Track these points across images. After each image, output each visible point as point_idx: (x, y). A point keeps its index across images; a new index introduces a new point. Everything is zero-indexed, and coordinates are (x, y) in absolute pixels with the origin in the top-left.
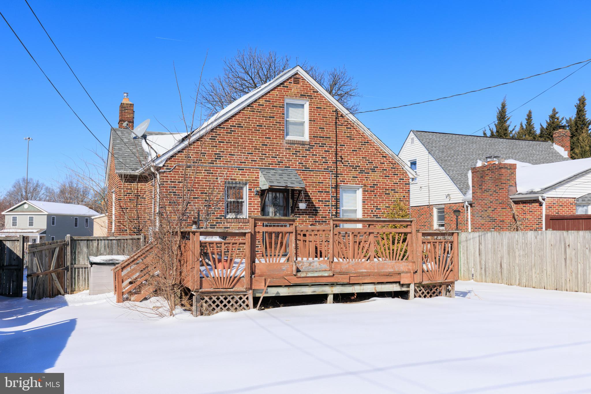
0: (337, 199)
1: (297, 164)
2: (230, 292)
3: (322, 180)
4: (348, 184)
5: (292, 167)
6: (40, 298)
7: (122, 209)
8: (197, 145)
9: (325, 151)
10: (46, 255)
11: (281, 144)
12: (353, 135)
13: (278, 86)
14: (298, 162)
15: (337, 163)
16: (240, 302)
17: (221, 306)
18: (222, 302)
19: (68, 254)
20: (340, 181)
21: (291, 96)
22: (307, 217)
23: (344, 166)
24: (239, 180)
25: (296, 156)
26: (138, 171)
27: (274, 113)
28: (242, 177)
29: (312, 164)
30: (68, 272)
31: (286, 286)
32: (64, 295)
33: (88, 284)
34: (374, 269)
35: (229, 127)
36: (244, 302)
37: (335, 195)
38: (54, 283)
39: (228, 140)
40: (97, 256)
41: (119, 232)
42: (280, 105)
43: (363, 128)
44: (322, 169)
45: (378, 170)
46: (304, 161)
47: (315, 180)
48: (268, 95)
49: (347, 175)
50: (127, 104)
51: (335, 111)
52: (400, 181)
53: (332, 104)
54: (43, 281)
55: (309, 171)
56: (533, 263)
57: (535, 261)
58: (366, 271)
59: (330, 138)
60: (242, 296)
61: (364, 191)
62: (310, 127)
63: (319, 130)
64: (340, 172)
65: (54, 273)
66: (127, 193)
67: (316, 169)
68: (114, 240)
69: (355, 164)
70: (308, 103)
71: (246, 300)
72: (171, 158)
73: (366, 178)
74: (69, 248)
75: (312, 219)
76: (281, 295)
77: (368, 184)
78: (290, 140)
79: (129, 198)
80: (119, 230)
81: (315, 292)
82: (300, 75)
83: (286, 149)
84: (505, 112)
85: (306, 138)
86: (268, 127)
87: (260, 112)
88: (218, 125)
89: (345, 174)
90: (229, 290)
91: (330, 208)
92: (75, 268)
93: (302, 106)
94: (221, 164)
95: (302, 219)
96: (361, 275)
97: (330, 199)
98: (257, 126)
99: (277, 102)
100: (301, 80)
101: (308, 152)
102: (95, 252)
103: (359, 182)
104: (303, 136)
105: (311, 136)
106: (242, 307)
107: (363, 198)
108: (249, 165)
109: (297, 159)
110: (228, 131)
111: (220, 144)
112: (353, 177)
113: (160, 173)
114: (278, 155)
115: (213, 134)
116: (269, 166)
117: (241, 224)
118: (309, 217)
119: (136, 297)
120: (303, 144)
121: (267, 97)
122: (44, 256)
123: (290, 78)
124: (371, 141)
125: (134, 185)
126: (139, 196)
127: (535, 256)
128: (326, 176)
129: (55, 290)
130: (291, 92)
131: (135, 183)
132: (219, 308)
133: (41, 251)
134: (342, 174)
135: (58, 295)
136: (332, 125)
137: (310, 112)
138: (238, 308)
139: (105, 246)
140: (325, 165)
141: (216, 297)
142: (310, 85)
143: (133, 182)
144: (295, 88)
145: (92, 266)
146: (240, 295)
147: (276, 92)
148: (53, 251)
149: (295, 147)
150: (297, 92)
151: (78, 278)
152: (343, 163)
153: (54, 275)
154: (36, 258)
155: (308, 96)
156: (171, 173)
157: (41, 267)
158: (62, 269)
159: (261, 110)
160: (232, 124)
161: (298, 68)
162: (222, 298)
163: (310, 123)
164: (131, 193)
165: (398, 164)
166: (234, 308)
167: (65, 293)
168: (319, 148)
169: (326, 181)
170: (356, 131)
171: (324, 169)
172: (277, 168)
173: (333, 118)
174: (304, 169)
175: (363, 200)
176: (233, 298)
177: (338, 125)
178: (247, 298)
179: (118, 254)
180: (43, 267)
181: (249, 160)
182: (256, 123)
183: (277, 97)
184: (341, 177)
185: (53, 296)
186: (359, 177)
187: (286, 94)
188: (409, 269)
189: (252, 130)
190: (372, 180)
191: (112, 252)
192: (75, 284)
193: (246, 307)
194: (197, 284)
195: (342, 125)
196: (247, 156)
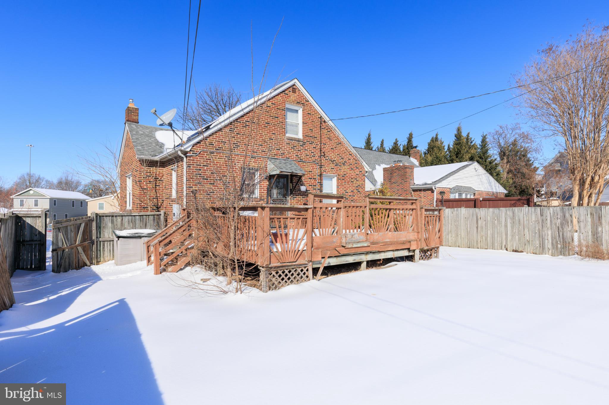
0: (321, 184)
1: (295, 156)
2: (295, 265)
3: (311, 170)
4: (328, 173)
5: (291, 159)
6: (66, 271)
7: (143, 189)
8: (219, 135)
9: (313, 147)
10: (71, 230)
11: (283, 139)
12: (332, 137)
13: (281, 93)
14: (295, 155)
15: (321, 157)
16: (302, 274)
17: (286, 279)
18: (286, 275)
19: (93, 229)
20: (323, 171)
21: (290, 102)
22: (301, 197)
23: (326, 159)
24: (252, 166)
25: (293, 150)
26: (157, 157)
27: (278, 114)
28: (254, 164)
29: (305, 157)
30: (94, 246)
31: (335, 257)
32: (90, 266)
33: (113, 255)
34: (394, 239)
35: (244, 122)
36: (304, 274)
37: (320, 182)
38: (80, 256)
39: (244, 133)
40: (121, 230)
41: (141, 209)
42: (283, 108)
43: (338, 132)
44: (311, 161)
45: (347, 164)
46: (299, 154)
47: (307, 169)
48: (274, 99)
49: (328, 167)
50: (133, 108)
51: (320, 118)
52: (360, 173)
53: (318, 112)
54: (69, 254)
55: (303, 162)
56: (450, 230)
57: (451, 229)
58: (389, 240)
59: (316, 138)
60: (303, 268)
61: (338, 179)
62: (303, 128)
63: (309, 131)
64: (323, 164)
65: (80, 247)
66: (147, 176)
67: (307, 160)
68: (137, 216)
69: (333, 159)
70: (301, 109)
71: (306, 272)
72: (197, 145)
73: (340, 169)
74: (94, 224)
75: (305, 199)
76: (332, 264)
77: (340, 174)
78: (290, 137)
79: (149, 180)
80: (140, 208)
81: (355, 260)
82: (296, 86)
83: (287, 143)
84: (370, 139)
85: (300, 136)
86: (274, 124)
87: (268, 112)
88: (236, 120)
89: (326, 166)
90: (294, 263)
91: (316, 191)
92: (100, 242)
93: (297, 111)
94: (238, 152)
95: (297, 199)
96: (386, 244)
97: (316, 184)
98: (266, 123)
99: (280, 105)
100: (297, 91)
101: (302, 147)
102: (119, 226)
103: (335, 172)
104: (297, 135)
105: (304, 135)
106: (303, 278)
107: (337, 184)
108: (260, 155)
109: (294, 152)
110: (244, 125)
111: (238, 136)
112: (331, 168)
113: (186, 157)
114: (281, 148)
115: (232, 127)
116: (275, 157)
117: (254, 202)
118: (302, 198)
119: (172, 268)
120: (299, 141)
121: (273, 101)
122: (69, 231)
123: (290, 88)
124: (342, 142)
125: (153, 169)
126: (158, 178)
127: (451, 225)
128: (314, 166)
129: (80, 262)
130: (290, 99)
131: (154, 168)
132: (284, 281)
133: (67, 227)
134: (324, 166)
135: (84, 266)
136: (318, 128)
137: (303, 116)
138: (299, 279)
139: (129, 221)
140: (313, 158)
141: (282, 271)
142: (303, 95)
143: (151, 167)
144: (293, 97)
145: (119, 240)
146: (301, 267)
147: (279, 98)
148: (78, 227)
149: (294, 143)
150: (295, 100)
151: (104, 250)
152: (325, 158)
153: (80, 249)
154: (61, 234)
155: (302, 103)
156: (197, 157)
157: (67, 242)
158: (88, 243)
159: (268, 110)
160: (247, 119)
161: (296, 80)
162: (287, 272)
163: (303, 125)
164: (150, 176)
165: (359, 160)
166: (297, 280)
167: (91, 264)
168: (309, 145)
169: (314, 170)
170: (334, 134)
171: (313, 161)
172: (281, 158)
173: (318, 123)
174: (299, 160)
175: (337, 185)
176: (296, 271)
177: (322, 128)
178: (307, 270)
179: (141, 228)
180: (68, 241)
181: (260, 151)
182: (265, 121)
183: (280, 102)
184: (324, 168)
185: (79, 267)
186: (335, 169)
187: (286, 100)
188: (415, 238)
189: (262, 126)
190: (343, 171)
191: (135, 226)
192: (100, 256)
193: (306, 279)
194: (268, 260)
195: (324, 129)
196: (258, 147)
